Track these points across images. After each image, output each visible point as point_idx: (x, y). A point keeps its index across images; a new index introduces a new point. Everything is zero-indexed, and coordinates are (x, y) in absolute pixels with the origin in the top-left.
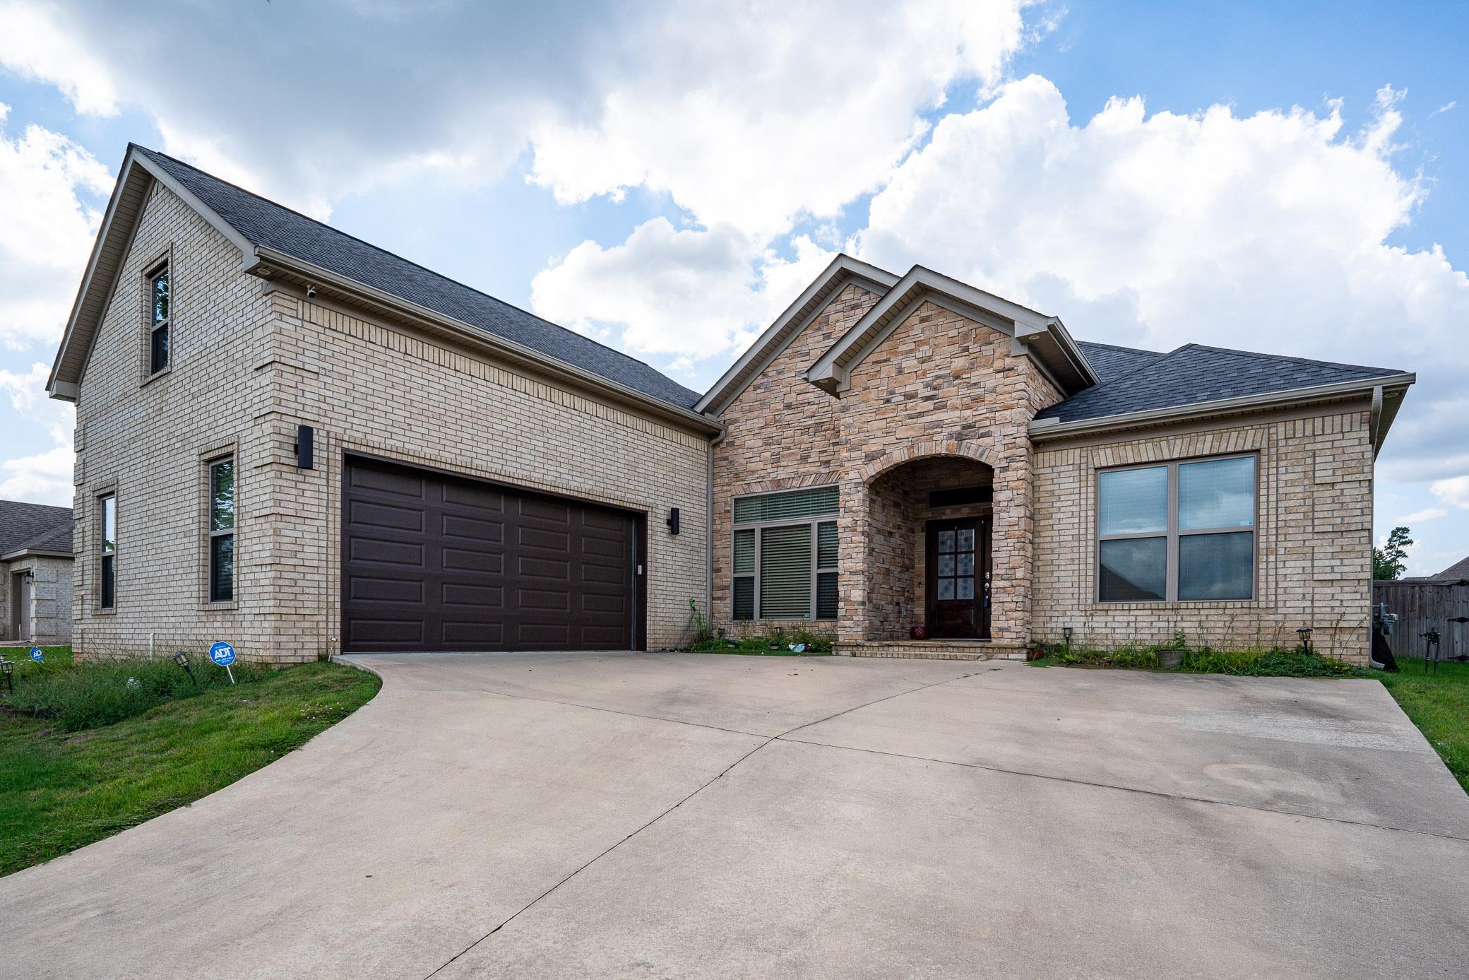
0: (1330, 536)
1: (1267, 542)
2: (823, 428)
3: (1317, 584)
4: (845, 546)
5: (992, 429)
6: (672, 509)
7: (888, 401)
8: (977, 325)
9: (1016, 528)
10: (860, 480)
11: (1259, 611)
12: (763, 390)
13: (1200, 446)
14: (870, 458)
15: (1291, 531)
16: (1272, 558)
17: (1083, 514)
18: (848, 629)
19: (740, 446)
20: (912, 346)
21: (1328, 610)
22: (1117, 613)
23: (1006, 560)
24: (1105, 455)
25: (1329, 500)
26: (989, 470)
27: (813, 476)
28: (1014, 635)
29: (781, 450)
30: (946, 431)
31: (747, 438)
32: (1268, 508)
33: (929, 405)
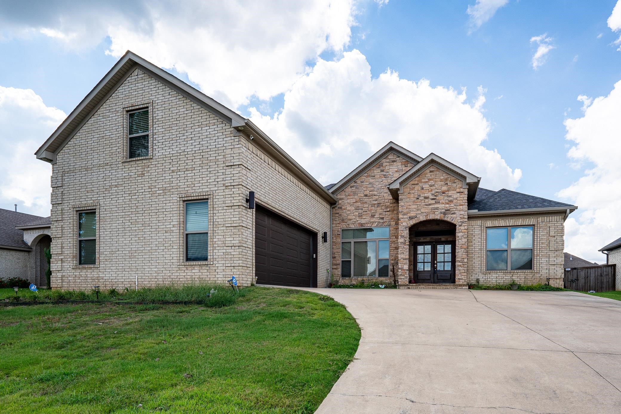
0: (554, 251)
1: (537, 253)
2: (381, 205)
3: (550, 265)
4: (401, 249)
5: (456, 212)
6: (324, 233)
7: (418, 199)
8: (451, 176)
9: (464, 245)
10: (407, 226)
11: (534, 273)
12: (355, 188)
13: (518, 222)
14: (411, 218)
15: (543, 249)
16: (538, 257)
17: (482, 242)
18: (403, 279)
19: (344, 209)
20: (427, 180)
21: (553, 273)
22: (493, 274)
23: (461, 256)
24: (489, 223)
25: (554, 241)
26: (455, 225)
27: (377, 223)
28: (464, 281)
29: (363, 212)
30: (439, 211)
31: (347, 206)
32: (537, 243)
33: (433, 202)
